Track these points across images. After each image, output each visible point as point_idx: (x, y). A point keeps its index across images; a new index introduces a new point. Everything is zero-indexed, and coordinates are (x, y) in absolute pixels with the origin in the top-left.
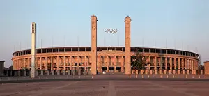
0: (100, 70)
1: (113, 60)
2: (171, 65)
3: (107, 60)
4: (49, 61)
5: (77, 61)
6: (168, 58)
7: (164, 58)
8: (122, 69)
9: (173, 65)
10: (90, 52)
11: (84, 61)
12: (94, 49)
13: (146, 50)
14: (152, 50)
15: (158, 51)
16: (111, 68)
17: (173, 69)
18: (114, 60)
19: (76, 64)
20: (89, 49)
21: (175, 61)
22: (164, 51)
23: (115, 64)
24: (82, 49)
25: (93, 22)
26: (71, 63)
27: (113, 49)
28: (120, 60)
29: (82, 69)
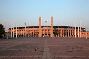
0: (42, 35)
3: (44, 31)
5: (33, 32)
6: (69, 30)
7: (67, 30)
8: (50, 35)
9: (72, 33)
10: (38, 28)
11: (36, 32)
12: (40, 27)
13: (60, 27)
14: (63, 27)
15: (65, 27)
16: (46, 35)
17: (72, 35)
18: (47, 31)
19: (33, 33)
20: (38, 27)
21: (72, 31)
22: (67, 27)
23: (47, 33)
24: (35, 27)
26: (31, 32)
27: (47, 27)
28: (49, 31)
29: (35, 35)
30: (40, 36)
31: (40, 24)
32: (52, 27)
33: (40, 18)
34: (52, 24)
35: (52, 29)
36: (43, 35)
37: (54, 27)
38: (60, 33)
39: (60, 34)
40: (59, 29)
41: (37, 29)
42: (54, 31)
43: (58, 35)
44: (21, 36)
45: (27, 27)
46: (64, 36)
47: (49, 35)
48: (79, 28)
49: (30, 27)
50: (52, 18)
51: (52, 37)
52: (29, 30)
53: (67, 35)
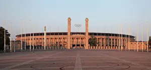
0: (72, 46)
3: (75, 40)
4: (40, 41)
5: (58, 40)
6: (113, 39)
7: (110, 39)
8: (84, 46)
9: (116, 43)
11: (62, 40)
12: (69, 34)
13: (99, 34)
14: (103, 34)
15: (107, 34)
16: (79, 45)
17: (116, 45)
18: (80, 40)
19: (57, 42)
20: (65, 34)
22: (110, 35)
24: (61, 34)
25: (69, 21)
26: (54, 42)
27: (79, 33)
28: (83, 40)
29: (61, 45)
30: (69, 48)
31: (69, 29)
32: (87, 34)
33: (69, 20)
34: (87, 29)
35: (87, 37)
36: (74, 46)
37: (90, 34)
38: (99, 43)
39: (99, 45)
40: (97, 37)
41: (65, 36)
42: (90, 39)
43: (95, 46)
45: (48, 34)
46: (105, 48)
47: (82, 45)
48: (127, 36)
49: (52, 34)
50: (87, 20)
51: (87, 50)
53: (110, 45)
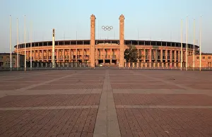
0: (97, 62)
1: (109, 53)
2: (166, 57)
3: (103, 53)
5: (75, 53)
6: (164, 51)
7: (159, 51)
8: (117, 62)
9: (169, 57)
12: (92, 43)
13: (141, 43)
14: (147, 43)
15: (153, 43)
16: (107, 61)
17: (169, 61)
18: (111, 53)
19: (74, 56)
20: (87, 42)
21: (171, 53)
22: (159, 43)
23: (111, 57)
24: (80, 42)
25: (92, 21)
26: (70, 56)
27: (109, 42)
28: (116, 53)
29: (80, 61)
30: (93, 65)
31: (93, 33)
32: (122, 42)
33: (93, 19)
34: (122, 34)
35: (123, 47)
36: (100, 62)
37: (127, 42)
38: (140, 57)
39: (140, 61)
40: (138, 47)
41: (86, 46)
42: (126, 51)
43: (136, 61)
44: (44, 65)
46: (152, 65)
47: (114, 61)
50: (122, 18)
51: (122, 69)
52: (66, 50)
53: (159, 61)
